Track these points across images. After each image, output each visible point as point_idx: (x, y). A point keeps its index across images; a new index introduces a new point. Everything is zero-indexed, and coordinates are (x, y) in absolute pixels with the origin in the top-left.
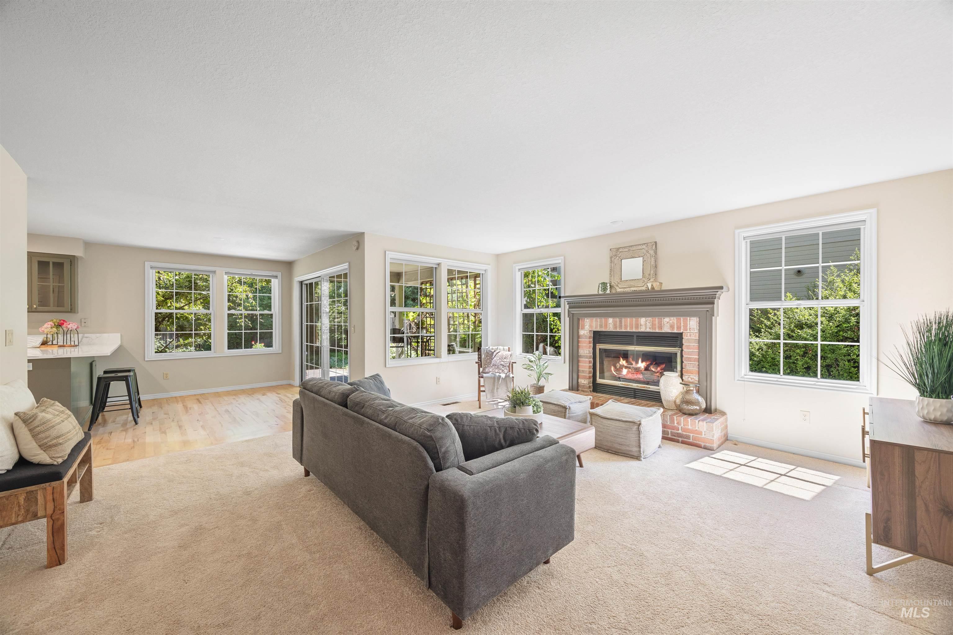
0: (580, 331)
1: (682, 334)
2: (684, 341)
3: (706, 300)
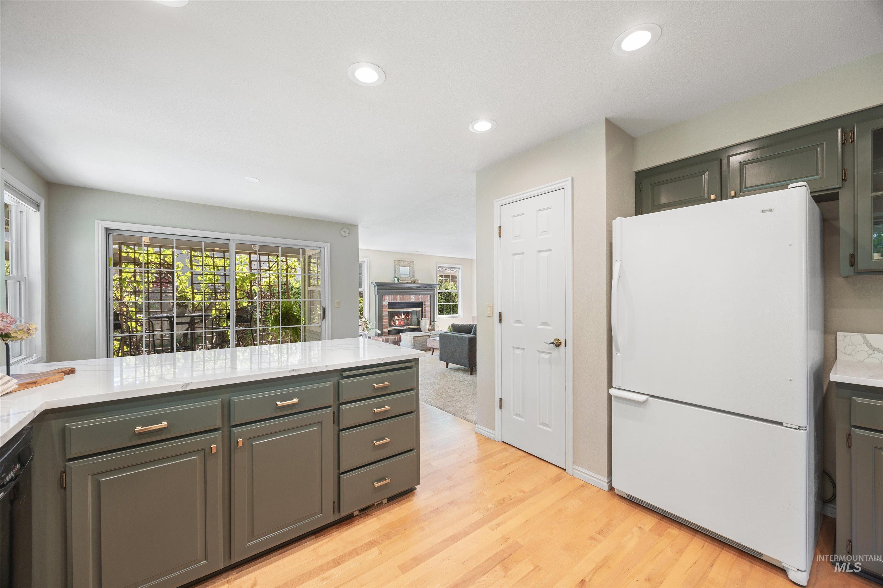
0: (383, 303)
1: (425, 302)
2: (425, 305)
3: (433, 289)
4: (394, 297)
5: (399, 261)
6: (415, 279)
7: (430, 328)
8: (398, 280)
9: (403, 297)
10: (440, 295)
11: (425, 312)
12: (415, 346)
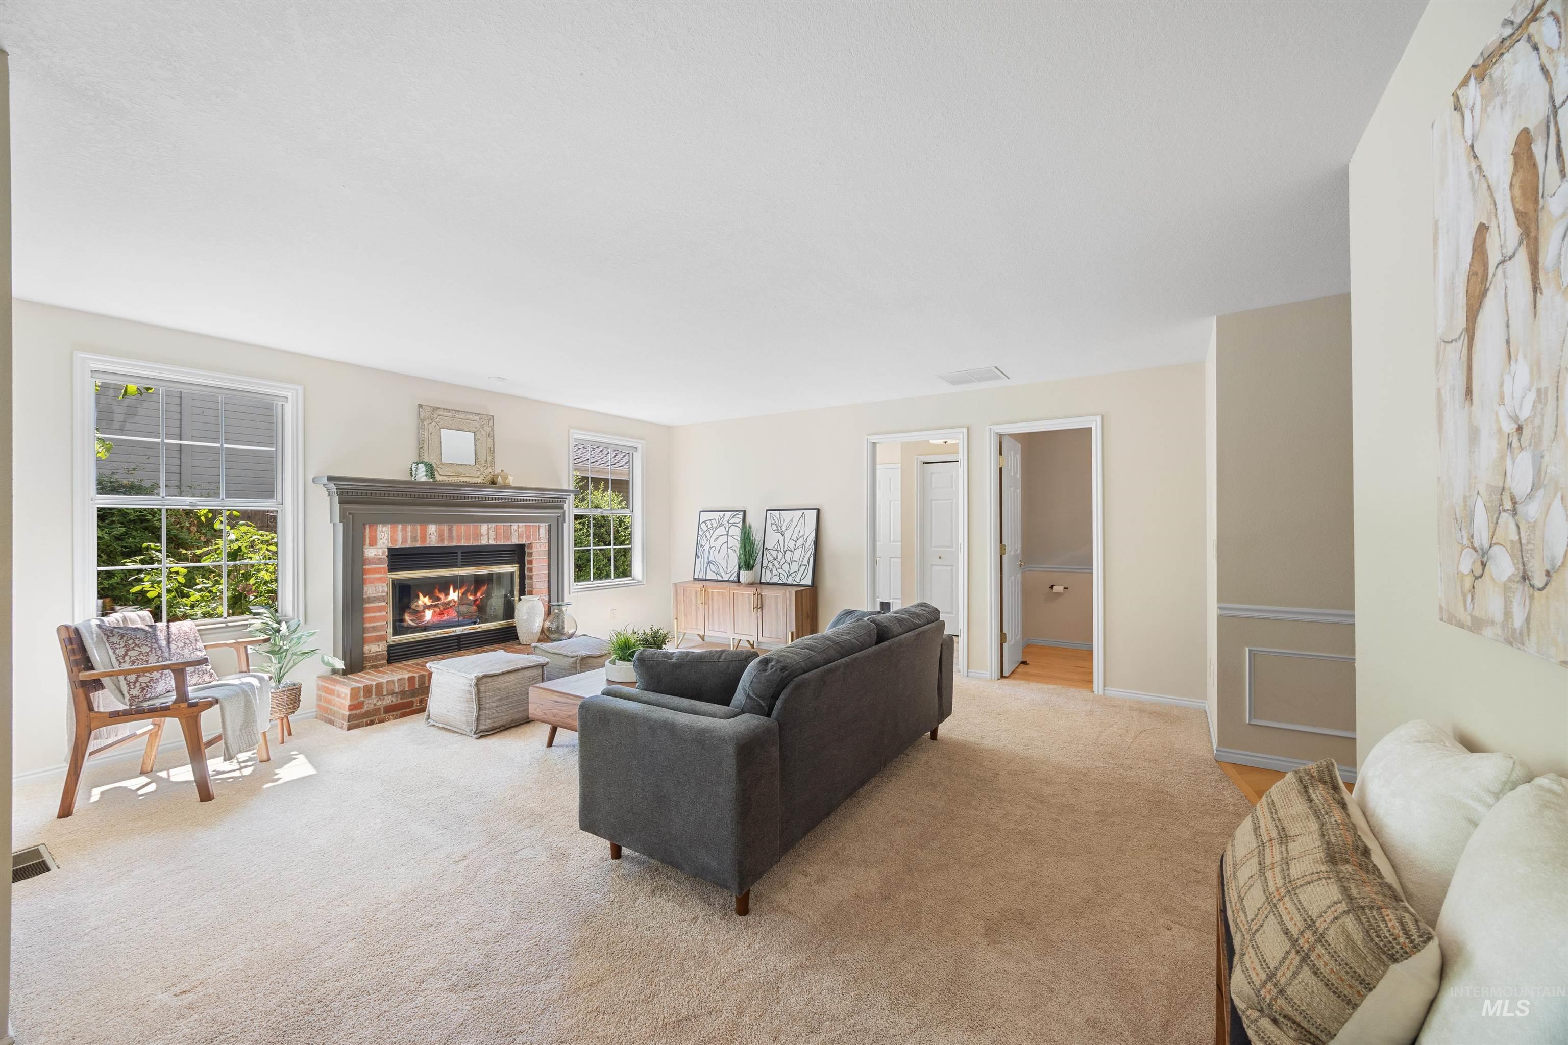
0: (366, 551)
1: (530, 545)
2: (531, 554)
3: (557, 505)
4: (414, 531)
5: (435, 409)
6: (498, 471)
7: (547, 624)
8: (431, 471)
9: (450, 530)
10: (580, 523)
11: (531, 578)
12: (483, 712)
